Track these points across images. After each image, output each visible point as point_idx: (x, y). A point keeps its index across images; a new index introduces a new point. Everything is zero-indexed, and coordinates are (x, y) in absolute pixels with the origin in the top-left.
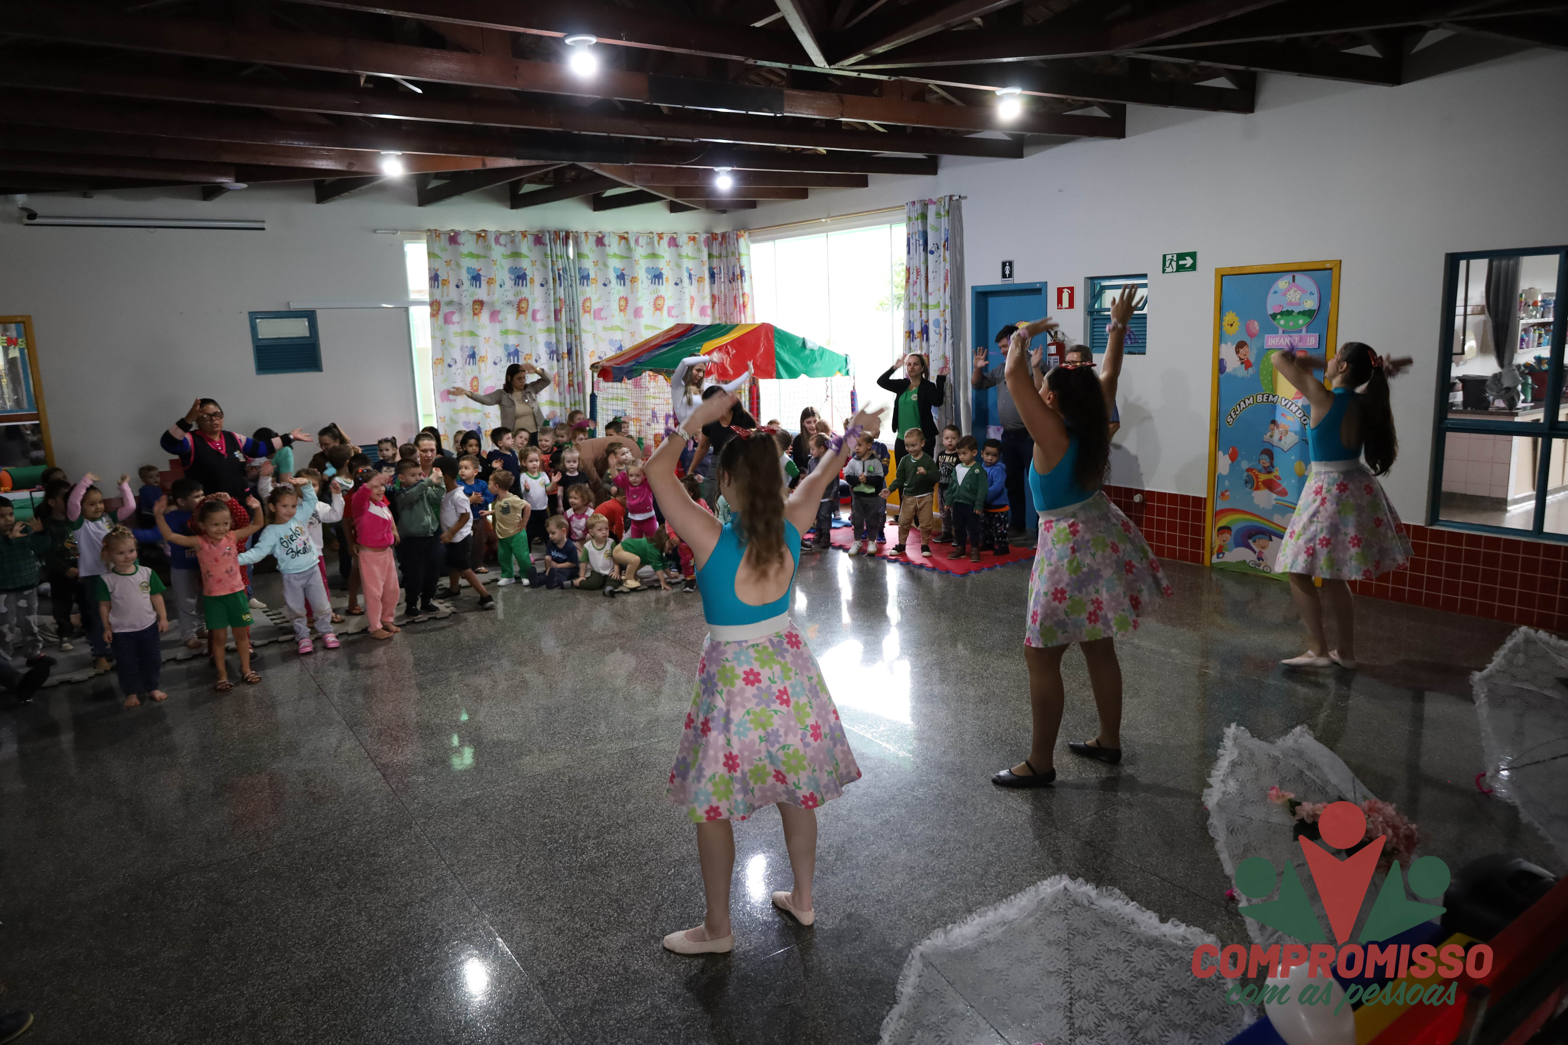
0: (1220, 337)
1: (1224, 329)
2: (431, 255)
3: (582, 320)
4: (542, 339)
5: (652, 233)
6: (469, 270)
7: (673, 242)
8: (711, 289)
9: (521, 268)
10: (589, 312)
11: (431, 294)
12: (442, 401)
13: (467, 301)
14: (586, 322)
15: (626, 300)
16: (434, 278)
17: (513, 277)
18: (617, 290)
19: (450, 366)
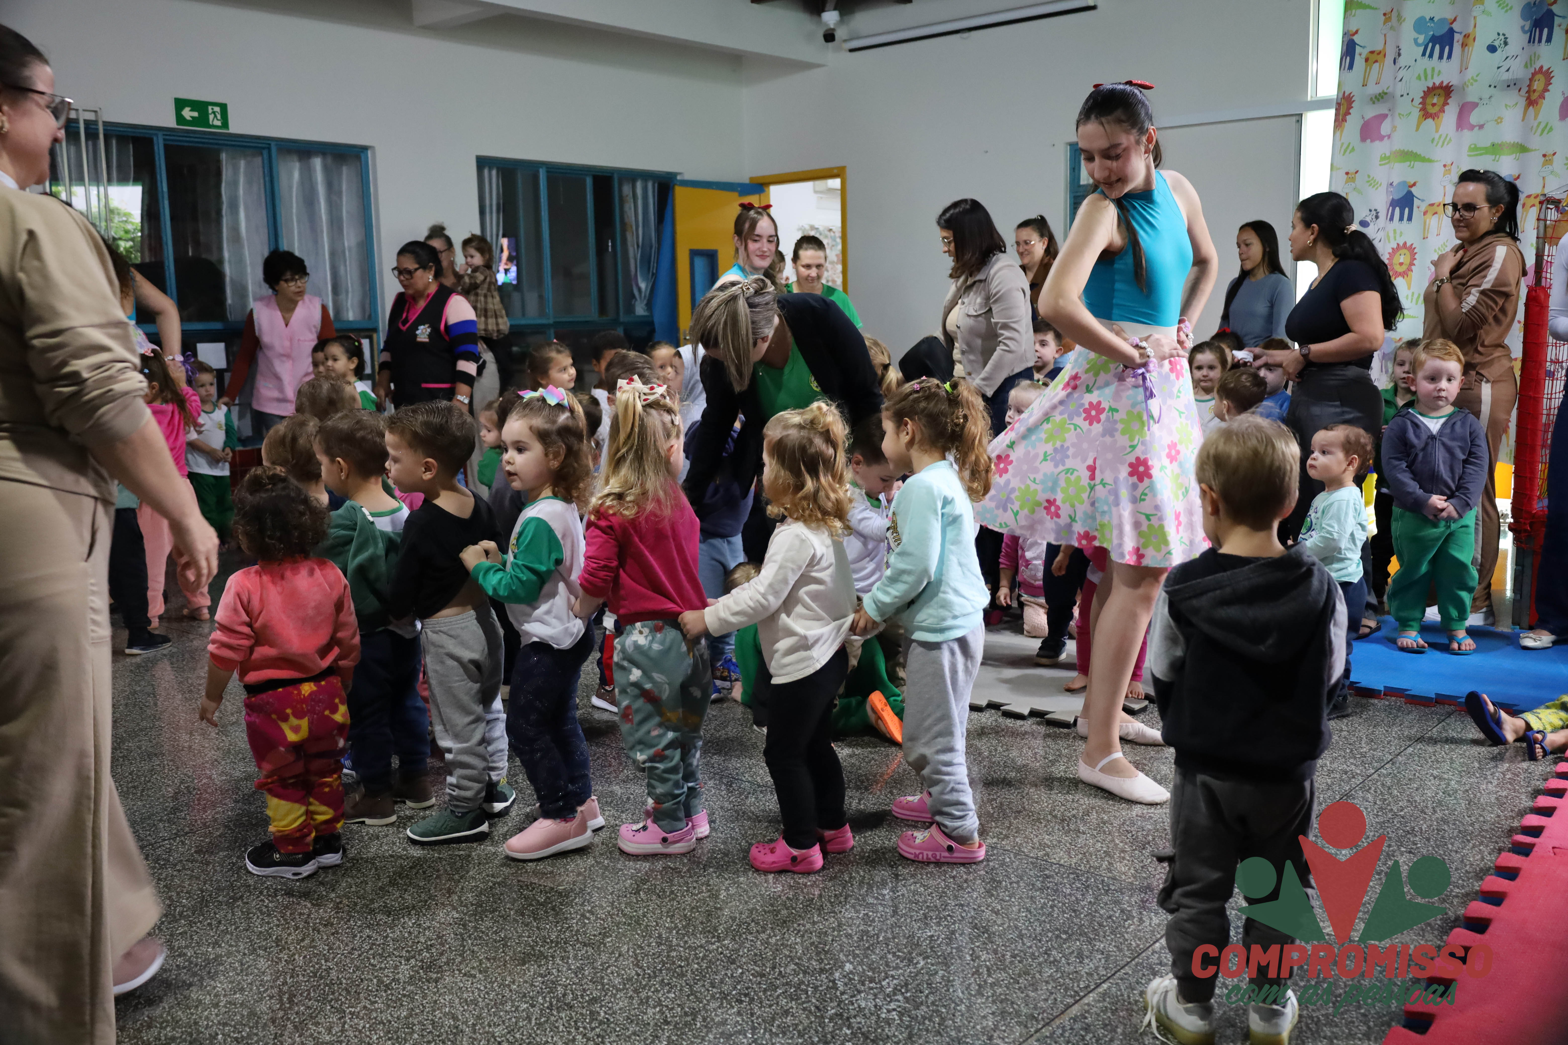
6: (1421, 23)
9: (1543, 2)
11: (1341, 83)
13: (1414, 90)
17: (1527, 24)
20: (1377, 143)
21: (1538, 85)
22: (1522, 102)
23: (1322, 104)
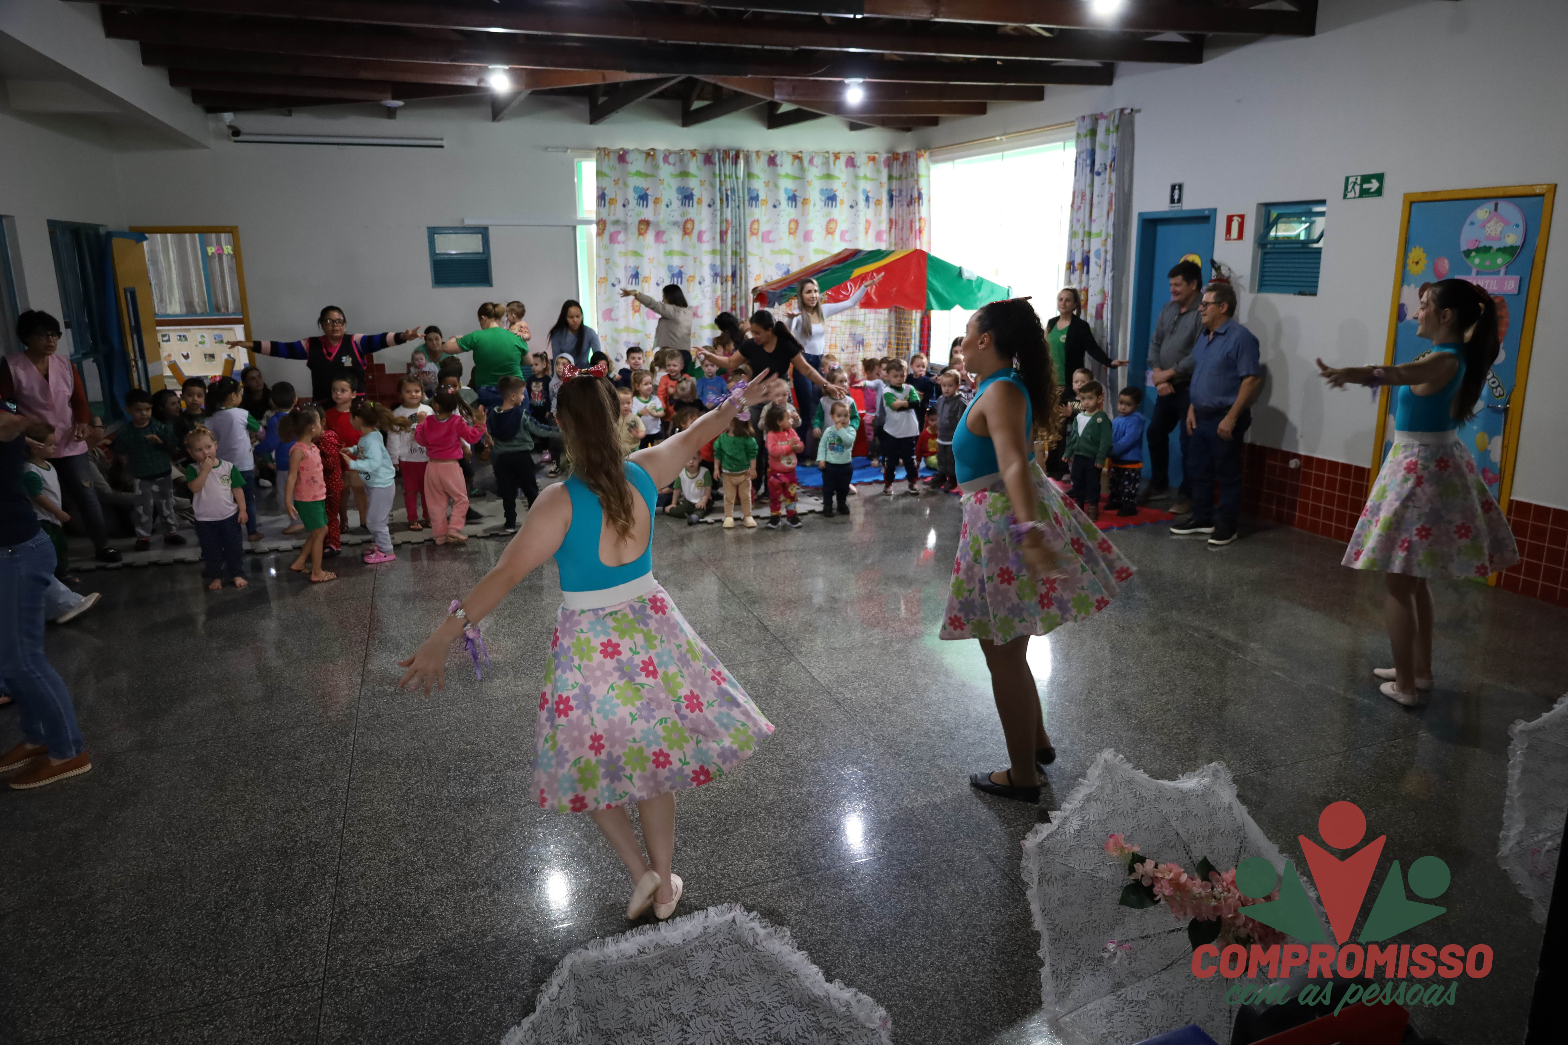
0: (1402, 278)
1: (1408, 268)
2: (599, 174)
3: (749, 243)
4: (707, 260)
5: (827, 152)
6: (636, 189)
7: (851, 162)
8: (889, 212)
9: (688, 188)
10: (757, 234)
11: (598, 213)
12: (605, 320)
13: (633, 221)
14: (753, 244)
15: (797, 222)
16: (602, 197)
17: (680, 197)
18: (787, 212)
19: (613, 285)
20: (616, 245)
21: (689, 226)
22: (681, 233)
23: (588, 222)
